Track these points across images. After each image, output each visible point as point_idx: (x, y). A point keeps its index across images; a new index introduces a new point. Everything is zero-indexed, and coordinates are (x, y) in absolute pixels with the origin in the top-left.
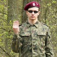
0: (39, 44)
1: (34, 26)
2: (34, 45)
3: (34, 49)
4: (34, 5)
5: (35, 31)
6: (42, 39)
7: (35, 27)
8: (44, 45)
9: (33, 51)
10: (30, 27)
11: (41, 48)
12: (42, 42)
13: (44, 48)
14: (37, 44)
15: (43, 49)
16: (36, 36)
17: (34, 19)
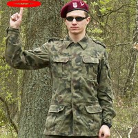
0: (86, 79)
1: (78, 44)
2: (75, 81)
3: (75, 88)
4: (75, 6)
5: (79, 55)
6: (91, 70)
7: (79, 47)
8: (96, 81)
9: (73, 90)
10: (70, 45)
11: (88, 87)
12: (90, 76)
13: (94, 87)
14: (80, 79)
15: (93, 89)
16: (79, 63)
17: (76, 31)
